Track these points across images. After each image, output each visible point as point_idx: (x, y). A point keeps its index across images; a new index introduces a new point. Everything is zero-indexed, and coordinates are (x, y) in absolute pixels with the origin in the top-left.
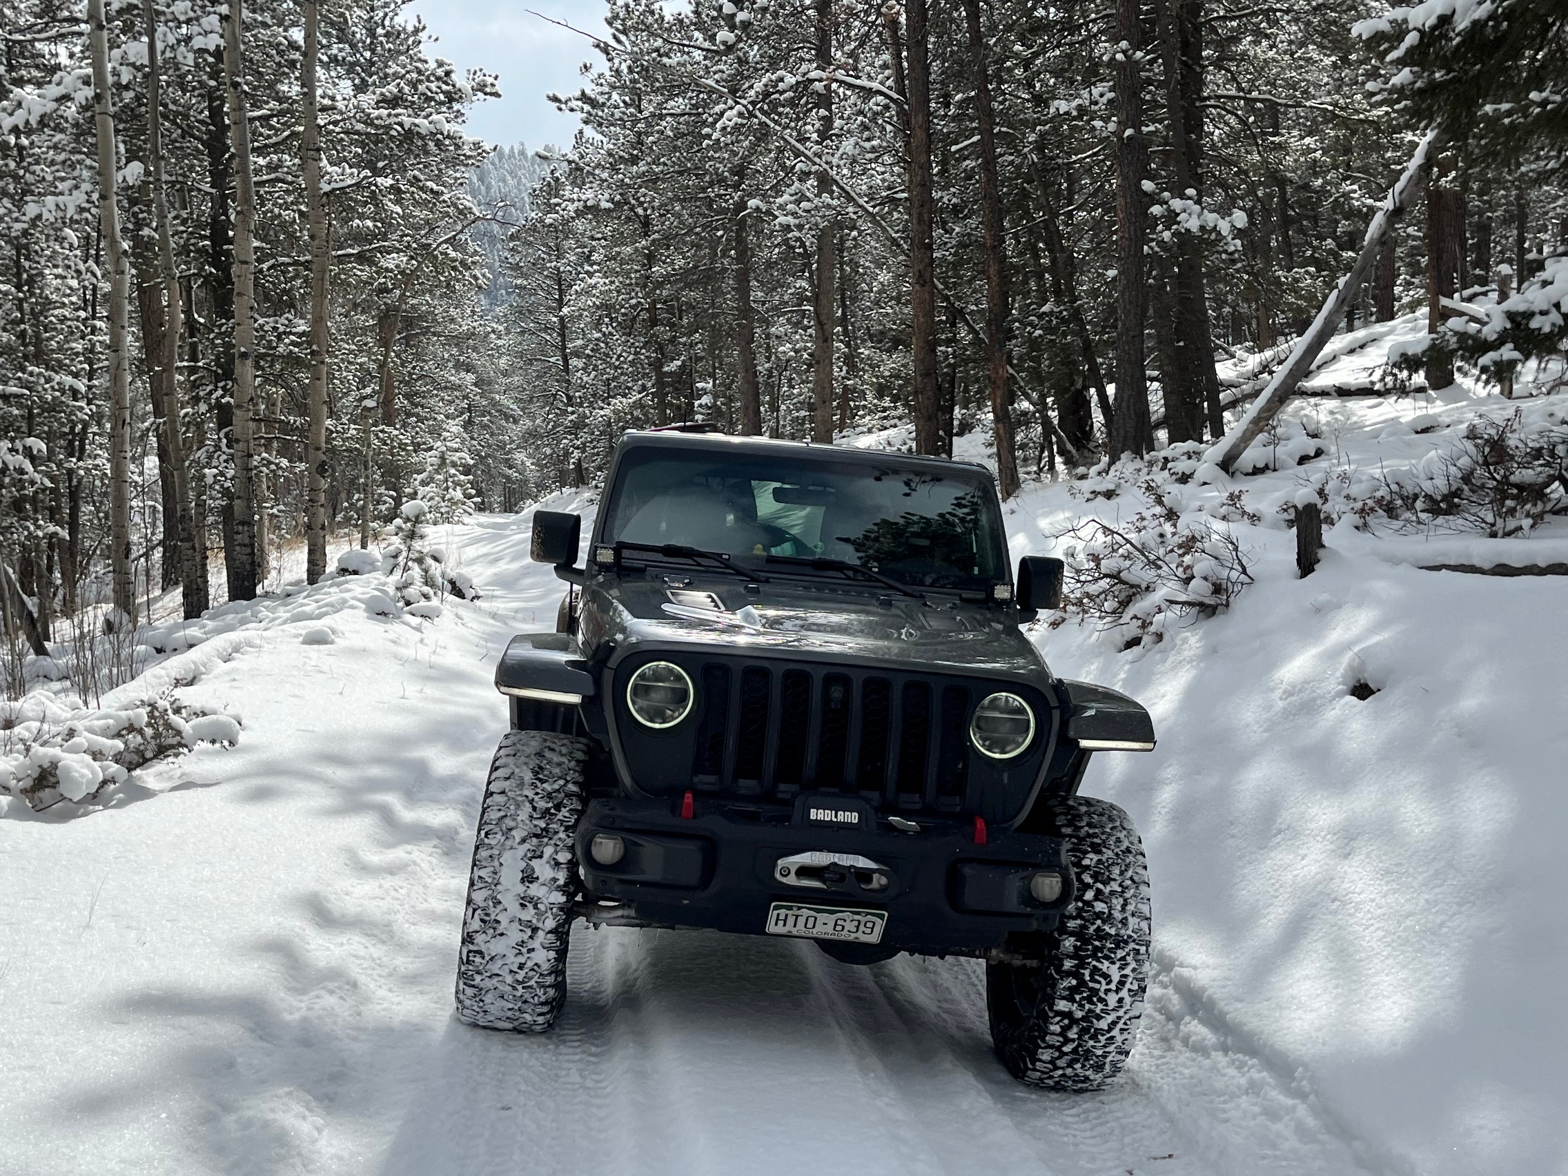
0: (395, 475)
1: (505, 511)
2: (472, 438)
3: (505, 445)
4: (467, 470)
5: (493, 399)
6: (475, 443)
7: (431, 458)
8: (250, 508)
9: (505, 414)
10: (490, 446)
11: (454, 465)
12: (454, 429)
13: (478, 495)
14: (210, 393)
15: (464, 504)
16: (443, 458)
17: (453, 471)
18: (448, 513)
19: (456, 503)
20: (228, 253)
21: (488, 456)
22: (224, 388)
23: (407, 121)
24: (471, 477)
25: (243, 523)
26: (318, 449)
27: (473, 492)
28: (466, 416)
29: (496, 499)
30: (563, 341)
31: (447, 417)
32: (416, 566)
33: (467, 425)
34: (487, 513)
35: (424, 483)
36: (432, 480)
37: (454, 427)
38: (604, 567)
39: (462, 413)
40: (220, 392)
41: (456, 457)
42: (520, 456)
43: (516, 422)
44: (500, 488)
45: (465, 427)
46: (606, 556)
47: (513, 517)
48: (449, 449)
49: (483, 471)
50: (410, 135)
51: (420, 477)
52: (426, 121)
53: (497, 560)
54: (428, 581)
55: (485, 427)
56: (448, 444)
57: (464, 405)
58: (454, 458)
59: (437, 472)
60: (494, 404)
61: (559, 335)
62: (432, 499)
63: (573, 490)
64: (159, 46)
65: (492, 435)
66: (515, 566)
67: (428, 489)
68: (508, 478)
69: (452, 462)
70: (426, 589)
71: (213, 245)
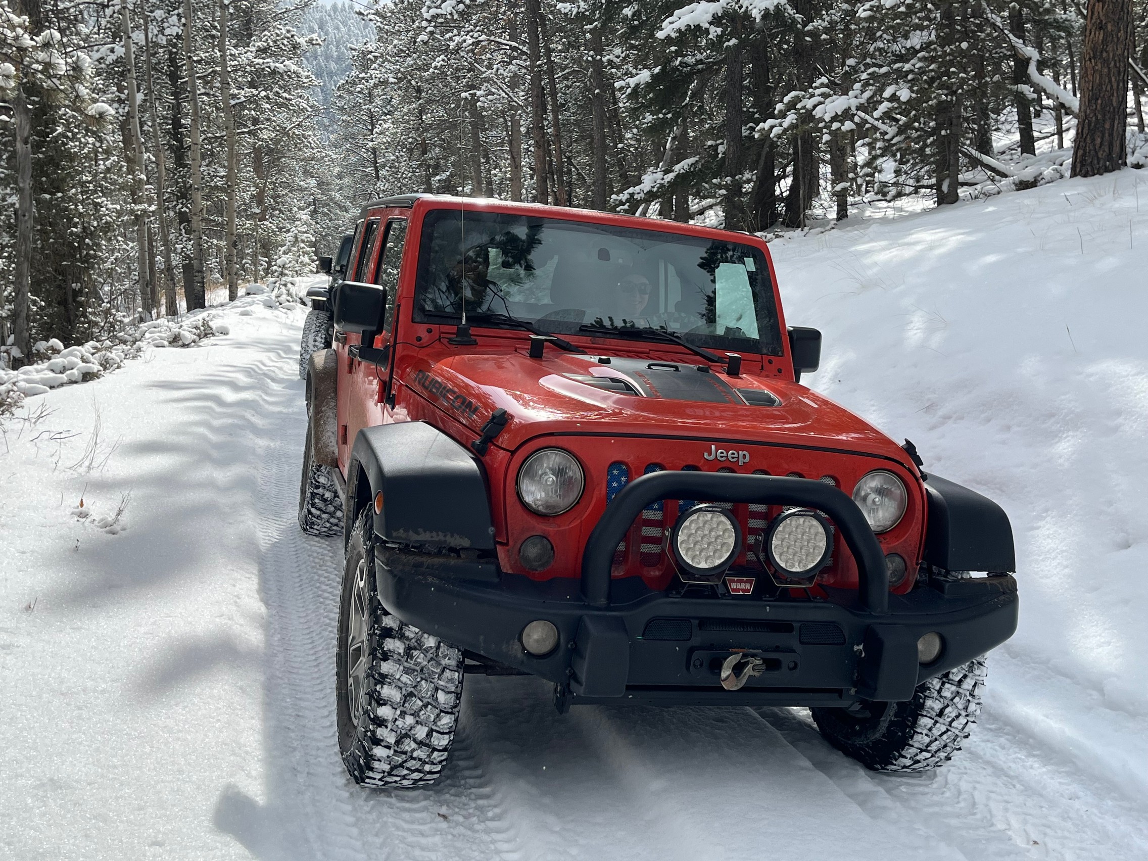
0: (267, 247)
2: (317, 223)
5: (331, 195)
6: (318, 226)
7: (289, 237)
8: (201, 264)
9: (339, 205)
10: (329, 228)
11: (303, 241)
12: (304, 217)
14: (175, 206)
16: (296, 237)
17: (302, 245)
19: (305, 265)
20: (181, 133)
21: (327, 235)
22: (182, 203)
23: (272, 65)
25: (198, 272)
26: (232, 234)
28: (312, 208)
30: (375, 157)
31: (299, 209)
32: (283, 288)
33: (314, 213)
35: (285, 253)
36: (290, 251)
37: (304, 216)
38: (338, 271)
39: (309, 205)
40: (180, 206)
43: (347, 211)
45: (311, 216)
46: (338, 268)
48: (299, 232)
50: (274, 72)
52: (282, 65)
54: (289, 294)
55: (325, 214)
57: (311, 199)
59: (293, 246)
60: (332, 199)
64: (150, 35)
65: (331, 220)
70: (289, 298)
71: (174, 128)
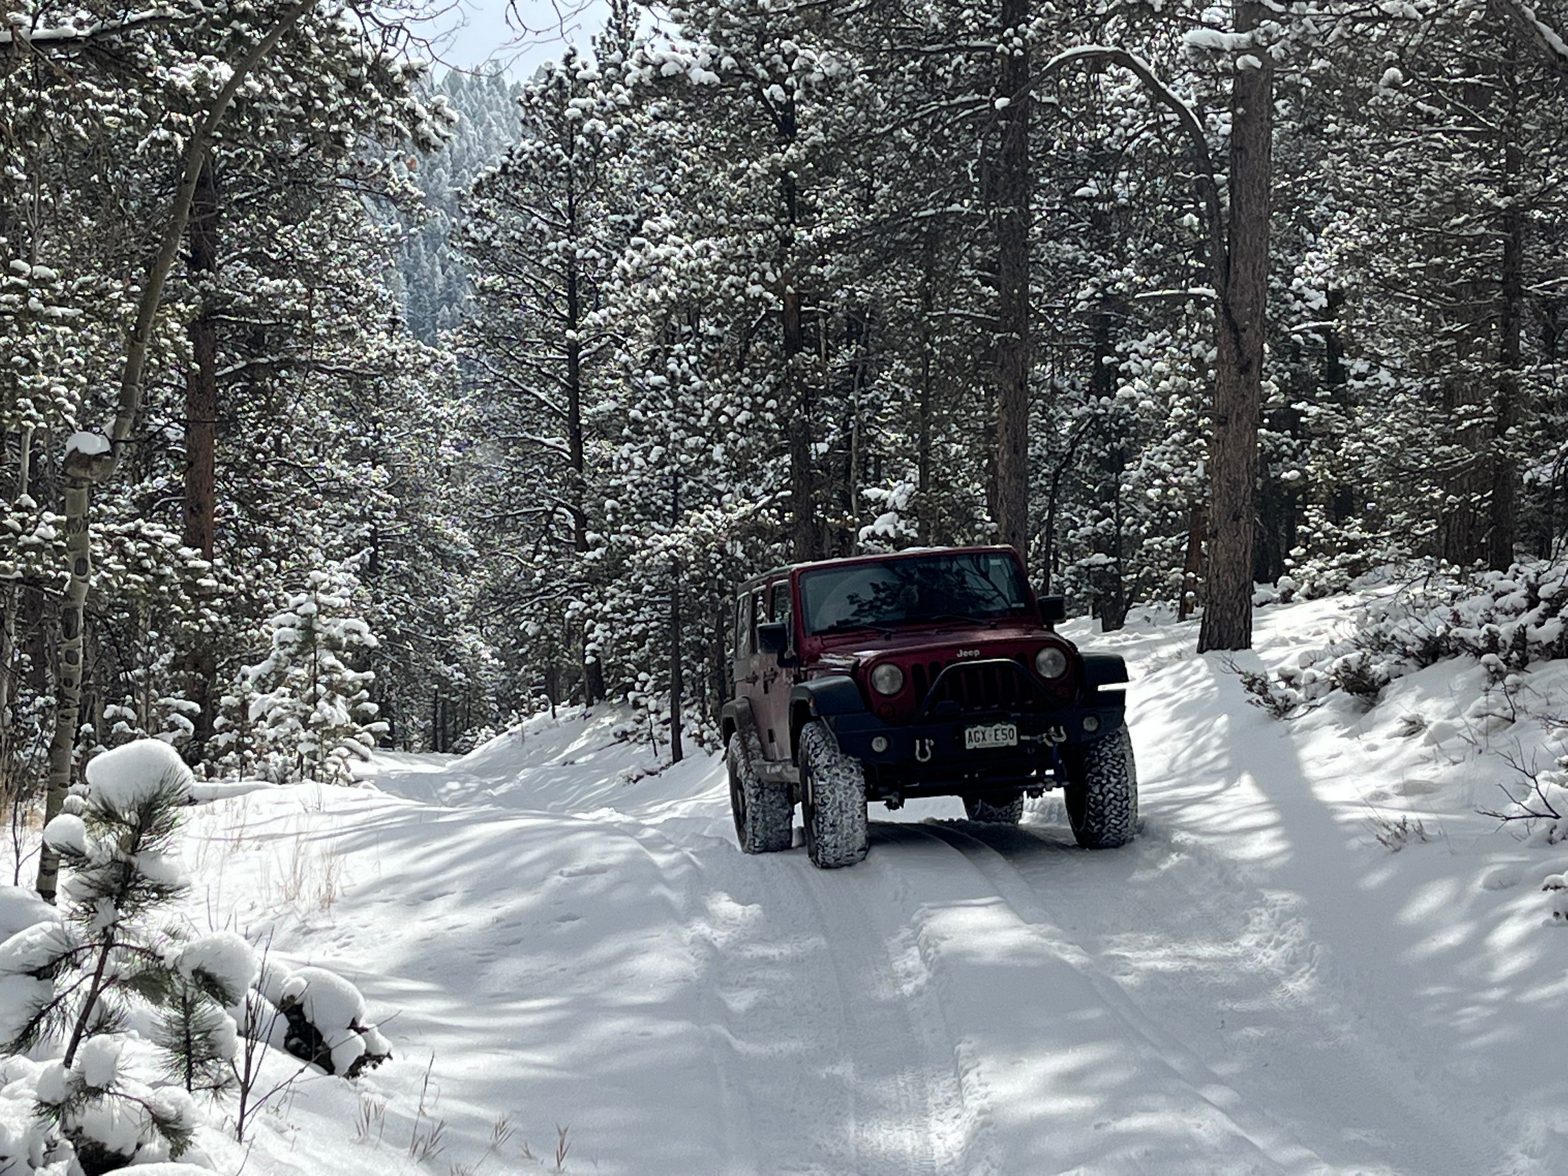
1: (434, 748)
3: (441, 616)
4: (361, 658)
13: (382, 715)
15: (352, 733)
18: (313, 755)
24: (370, 675)
27: (374, 708)
29: (417, 721)
34: (398, 752)
41: (336, 628)
42: (469, 640)
44: (428, 702)
47: (450, 762)
49: (394, 666)
51: (253, 671)
53: (428, 896)
56: (323, 598)
58: (334, 631)
61: (567, 390)
62: (278, 721)
63: (578, 709)
66: (477, 917)
67: (271, 698)
68: (443, 681)
69: (329, 638)
